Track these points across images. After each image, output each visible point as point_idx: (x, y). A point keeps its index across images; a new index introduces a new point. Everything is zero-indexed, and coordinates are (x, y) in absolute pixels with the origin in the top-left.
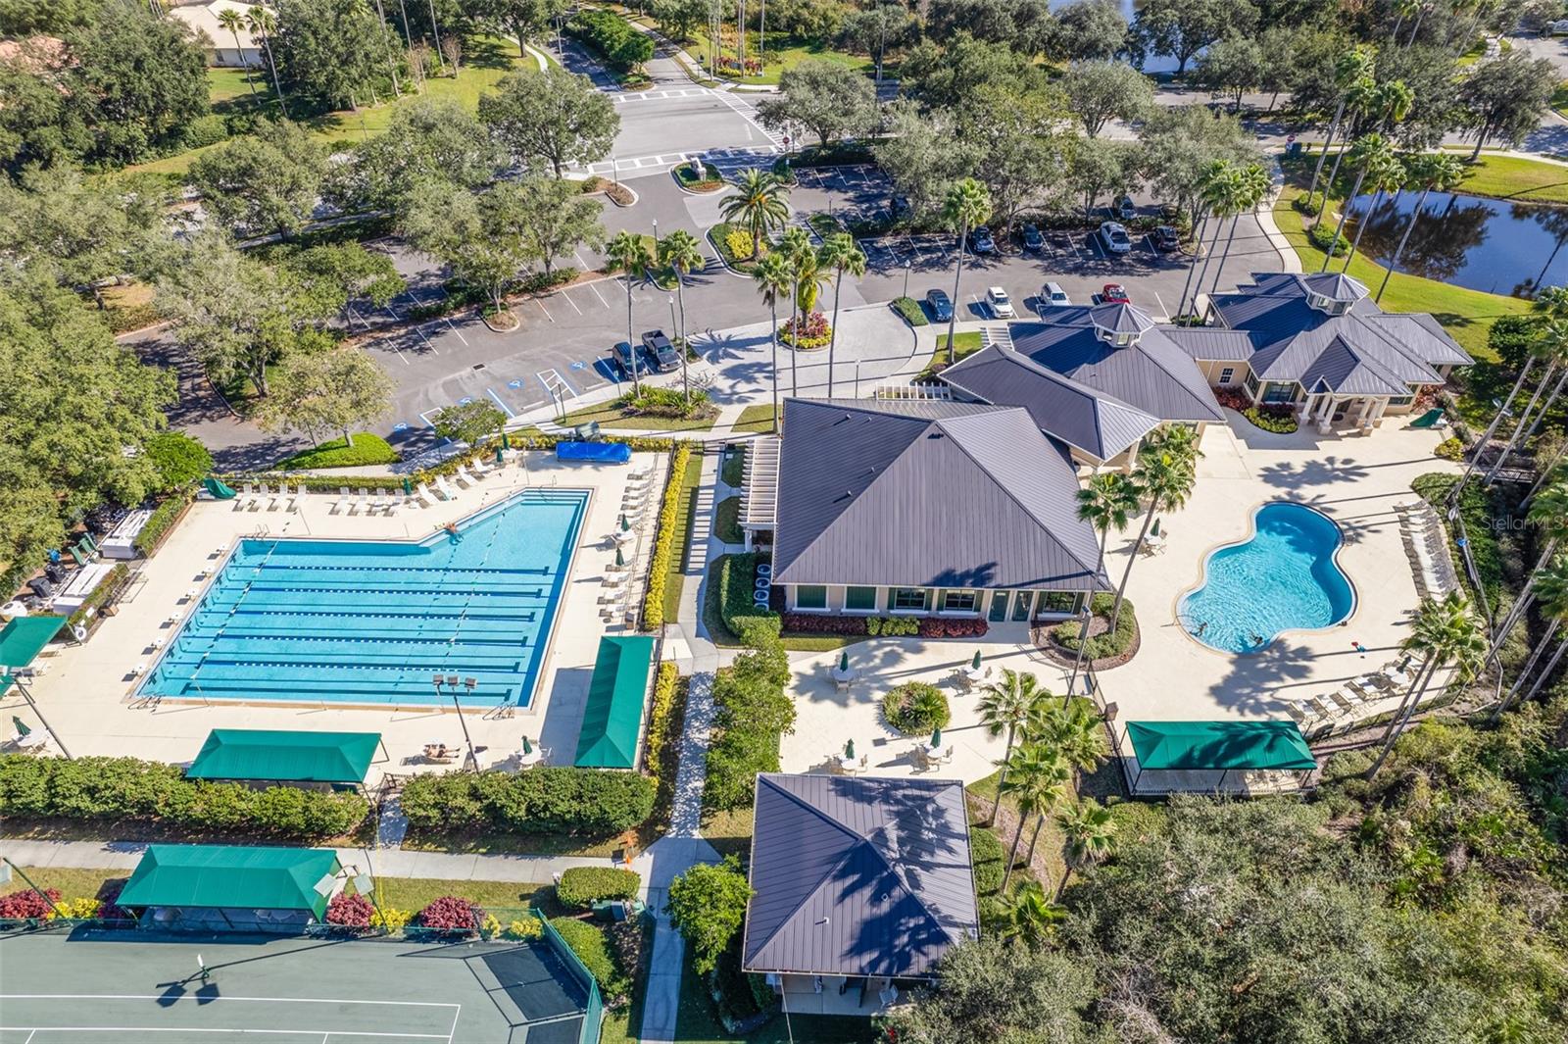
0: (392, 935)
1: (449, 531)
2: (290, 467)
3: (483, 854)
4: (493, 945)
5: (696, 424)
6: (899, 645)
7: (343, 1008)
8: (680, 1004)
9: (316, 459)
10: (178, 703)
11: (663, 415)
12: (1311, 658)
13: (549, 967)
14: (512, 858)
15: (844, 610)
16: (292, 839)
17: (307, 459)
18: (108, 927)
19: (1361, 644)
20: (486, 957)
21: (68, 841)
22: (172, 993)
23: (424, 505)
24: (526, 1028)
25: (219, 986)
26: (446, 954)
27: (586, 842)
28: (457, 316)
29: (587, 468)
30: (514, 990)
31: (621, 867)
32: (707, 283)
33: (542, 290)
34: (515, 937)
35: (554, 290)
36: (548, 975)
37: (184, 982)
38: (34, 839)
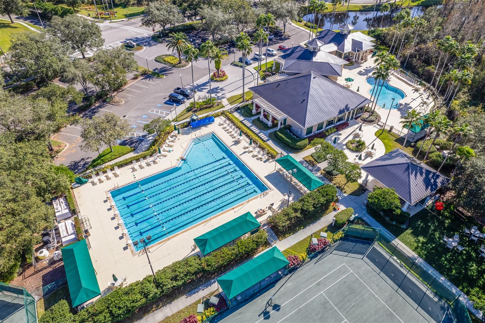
0: (306, 261)
1: (183, 159)
2: (94, 167)
3: (303, 229)
4: (333, 246)
5: (219, 107)
6: (335, 135)
7: (318, 284)
8: (388, 230)
9: (102, 160)
10: (156, 245)
11: (206, 108)
12: (409, 104)
13: (352, 241)
14: (311, 225)
15: (316, 132)
16: (246, 258)
17: (99, 161)
18: (220, 314)
19: (414, 98)
20: (335, 250)
21: (170, 303)
22: (266, 315)
23: (165, 156)
24: (365, 257)
25: (276, 303)
26: (325, 255)
27: (324, 211)
28: (97, 105)
29: (203, 128)
30: (352, 252)
31: (338, 211)
32: (172, 73)
33: (120, 89)
34: (337, 240)
35: (123, 88)
36: (354, 244)
37: (265, 310)
38: (156, 310)
